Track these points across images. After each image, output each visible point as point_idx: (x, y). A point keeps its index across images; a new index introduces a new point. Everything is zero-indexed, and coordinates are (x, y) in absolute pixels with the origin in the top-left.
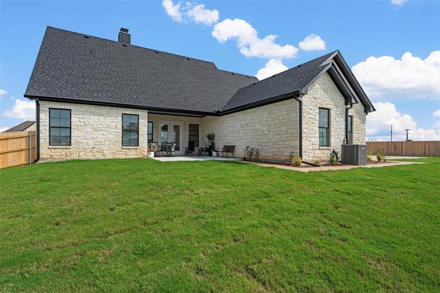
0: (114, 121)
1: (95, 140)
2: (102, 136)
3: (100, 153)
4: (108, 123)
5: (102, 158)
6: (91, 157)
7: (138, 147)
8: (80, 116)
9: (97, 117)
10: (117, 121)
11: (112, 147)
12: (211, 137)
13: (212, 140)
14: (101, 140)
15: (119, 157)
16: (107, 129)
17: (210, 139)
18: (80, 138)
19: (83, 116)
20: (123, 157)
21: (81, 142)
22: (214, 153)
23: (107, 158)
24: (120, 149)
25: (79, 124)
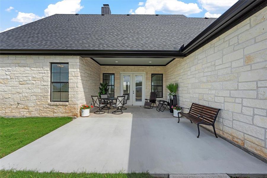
0: (40, 72)
1: (21, 95)
2: (28, 91)
3: (26, 110)
4: (34, 75)
5: (28, 115)
6: (18, 115)
7: (67, 103)
8: (6, 69)
9: (22, 69)
10: (43, 72)
11: (38, 103)
12: (174, 88)
13: (175, 92)
14: (26, 95)
15: (46, 114)
16: (33, 82)
17: (172, 91)
18: (6, 93)
19: (9, 68)
20: (50, 115)
21: (7, 97)
22: (176, 112)
23: (33, 116)
24: (47, 106)
25: (5, 77)
